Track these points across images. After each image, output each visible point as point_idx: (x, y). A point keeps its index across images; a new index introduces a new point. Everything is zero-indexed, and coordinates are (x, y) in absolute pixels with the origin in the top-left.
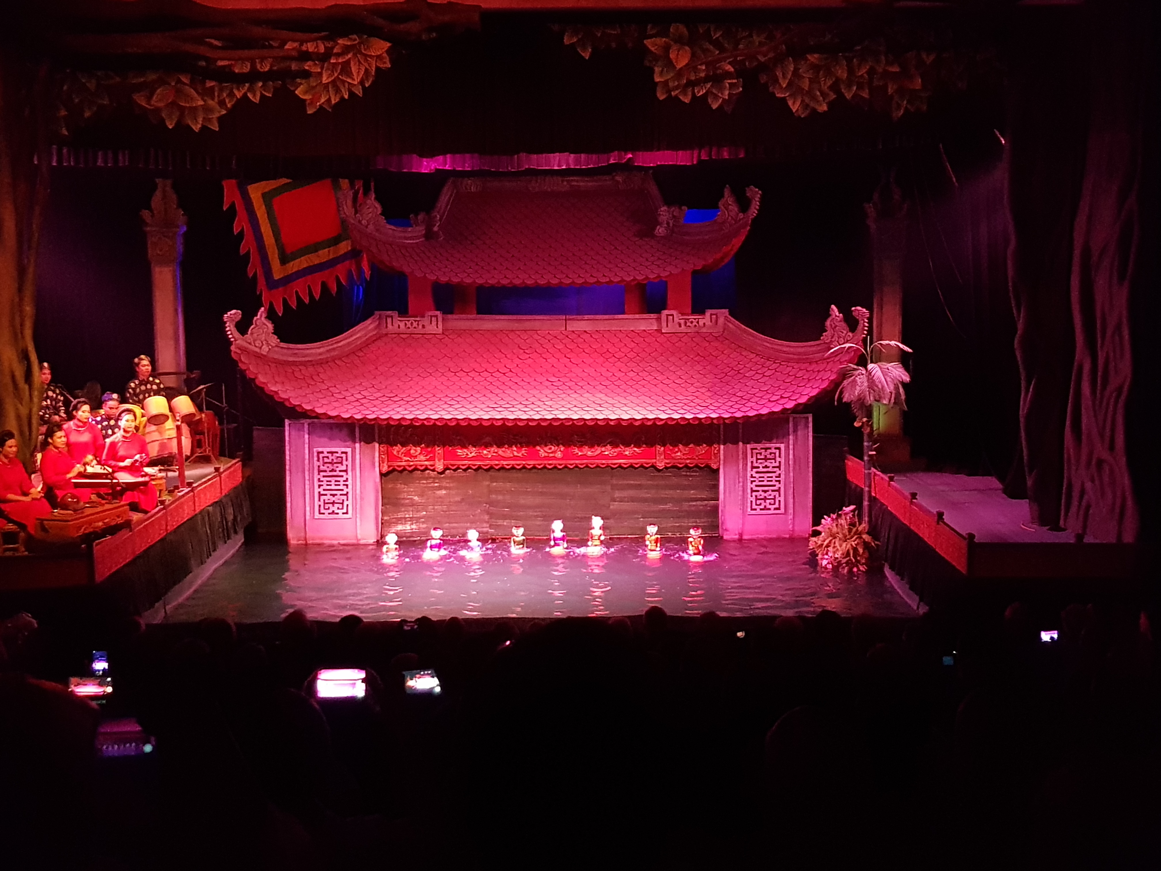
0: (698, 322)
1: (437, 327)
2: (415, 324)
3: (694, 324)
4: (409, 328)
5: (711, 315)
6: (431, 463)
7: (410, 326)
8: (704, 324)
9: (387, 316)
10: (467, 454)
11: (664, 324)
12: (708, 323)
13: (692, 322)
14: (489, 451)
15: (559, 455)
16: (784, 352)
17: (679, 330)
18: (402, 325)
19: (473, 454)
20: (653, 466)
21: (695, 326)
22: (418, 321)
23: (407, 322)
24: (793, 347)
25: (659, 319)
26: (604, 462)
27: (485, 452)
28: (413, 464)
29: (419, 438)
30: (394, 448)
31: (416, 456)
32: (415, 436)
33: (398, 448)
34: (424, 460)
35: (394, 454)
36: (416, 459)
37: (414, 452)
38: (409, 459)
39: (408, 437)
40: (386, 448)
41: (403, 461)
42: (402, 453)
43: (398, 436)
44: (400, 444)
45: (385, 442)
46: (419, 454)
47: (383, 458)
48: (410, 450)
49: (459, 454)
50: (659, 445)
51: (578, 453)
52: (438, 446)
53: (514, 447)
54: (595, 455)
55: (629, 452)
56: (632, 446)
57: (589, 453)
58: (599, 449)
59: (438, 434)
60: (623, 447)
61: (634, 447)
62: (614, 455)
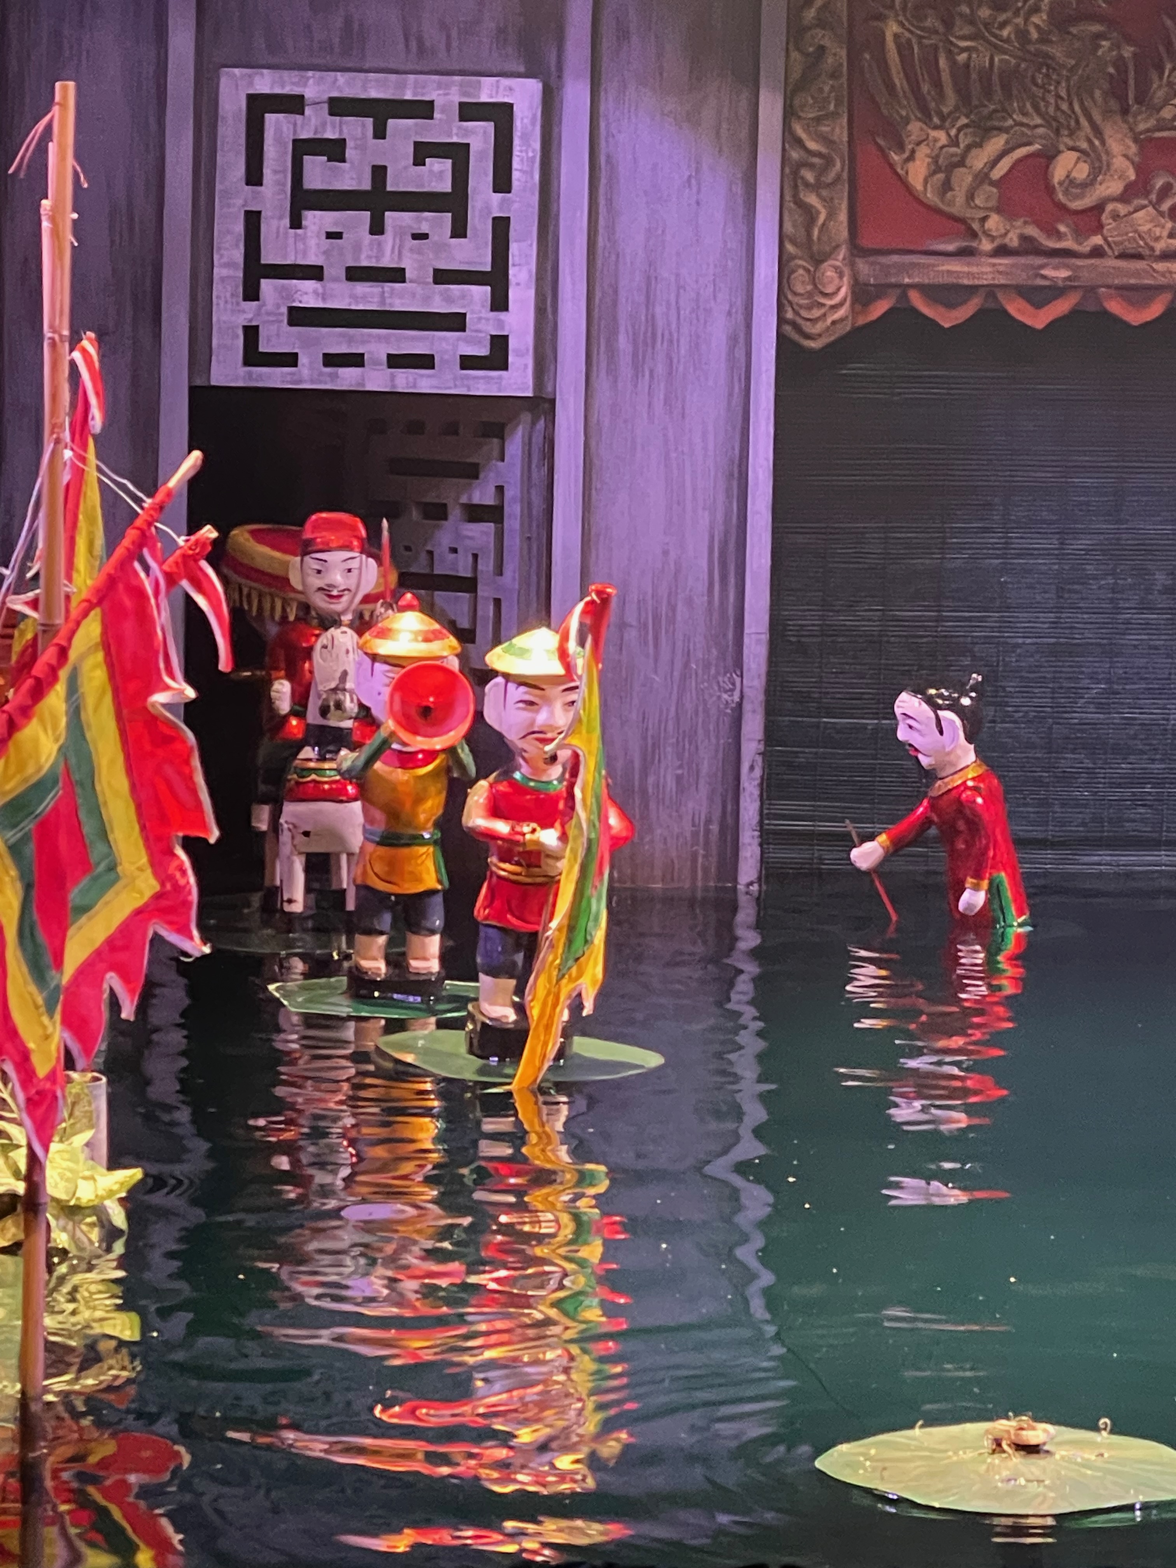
28: (1064, 273)
29: (1128, 51)
30: (915, 128)
31: (1099, 208)
32: (1096, 28)
33: (941, 136)
34: (1159, 247)
35: (908, 188)
36: (1097, 240)
37: (1082, 172)
38: (1032, 231)
39: (1035, 35)
40: (840, 132)
41: (986, 246)
42: (982, 178)
43: (948, 24)
44: (964, 96)
45: (834, 75)
46: (1123, 198)
47: (810, 214)
48: (1049, 156)
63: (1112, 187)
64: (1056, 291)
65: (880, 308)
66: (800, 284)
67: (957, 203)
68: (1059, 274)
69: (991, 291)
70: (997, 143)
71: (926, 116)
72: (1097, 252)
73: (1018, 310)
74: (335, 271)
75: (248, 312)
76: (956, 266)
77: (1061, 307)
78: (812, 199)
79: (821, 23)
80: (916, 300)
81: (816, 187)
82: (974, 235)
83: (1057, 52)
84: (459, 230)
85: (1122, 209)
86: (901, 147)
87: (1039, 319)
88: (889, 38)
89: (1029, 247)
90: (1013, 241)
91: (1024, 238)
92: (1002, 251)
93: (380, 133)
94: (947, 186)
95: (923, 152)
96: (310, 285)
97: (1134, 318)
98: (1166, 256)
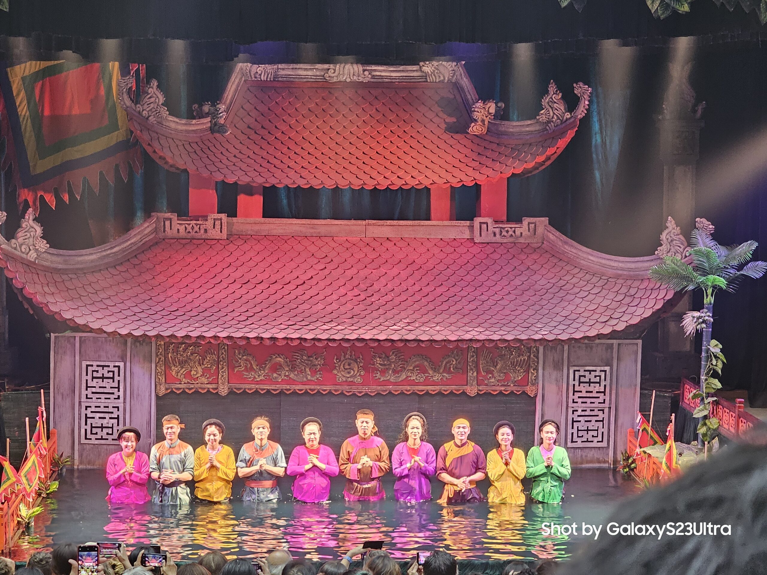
1: (221, 232)
2: (196, 228)
3: (510, 233)
4: (189, 232)
5: (529, 224)
6: (214, 386)
7: (191, 231)
8: (521, 233)
9: (165, 219)
10: (255, 377)
11: (477, 232)
12: (526, 233)
14: (280, 375)
15: (358, 380)
16: (612, 268)
17: (494, 239)
18: (182, 229)
19: (262, 378)
20: (464, 393)
21: (512, 235)
22: (200, 224)
23: (186, 225)
24: (623, 262)
25: (471, 227)
26: (409, 388)
27: (275, 375)
28: (193, 386)
29: (200, 358)
30: (173, 368)
31: (197, 378)
32: (196, 355)
33: (176, 369)
34: (205, 383)
35: (172, 375)
37: (195, 373)
38: (189, 381)
39: (188, 355)
40: (163, 368)
41: (183, 383)
42: (182, 374)
43: (177, 354)
44: (179, 364)
45: (162, 361)
47: (160, 379)
48: (191, 371)
49: (245, 376)
50: (472, 369)
51: (380, 379)
52: (223, 368)
53: (307, 370)
54: (400, 380)
55: (437, 377)
56: (441, 371)
57: (392, 379)
58: (404, 373)
59: (223, 354)
60: (431, 373)
61: (444, 372)
62: (421, 381)
63: (199, 375)
64: (192, 388)
65: (169, 391)
66: (158, 388)
67: (179, 377)
69: (184, 389)
70: (184, 370)
72: (197, 383)
73: (187, 391)
74: (97, 387)
75: (86, 392)
76: (179, 385)
77: (193, 390)
78: (160, 377)
79: (161, 355)
80: (174, 390)
81: (160, 375)
82: (181, 381)
83: (191, 358)
84: (113, 382)
85: (200, 378)
86: (171, 370)
87: (190, 392)
88: (169, 356)
89: (188, 383)
92: (185, 383)
93: (103, 369)
94: (177, 375)
95: (174, 371)
96: (94, 389)
97: (203, 392)
98: (207, 384)
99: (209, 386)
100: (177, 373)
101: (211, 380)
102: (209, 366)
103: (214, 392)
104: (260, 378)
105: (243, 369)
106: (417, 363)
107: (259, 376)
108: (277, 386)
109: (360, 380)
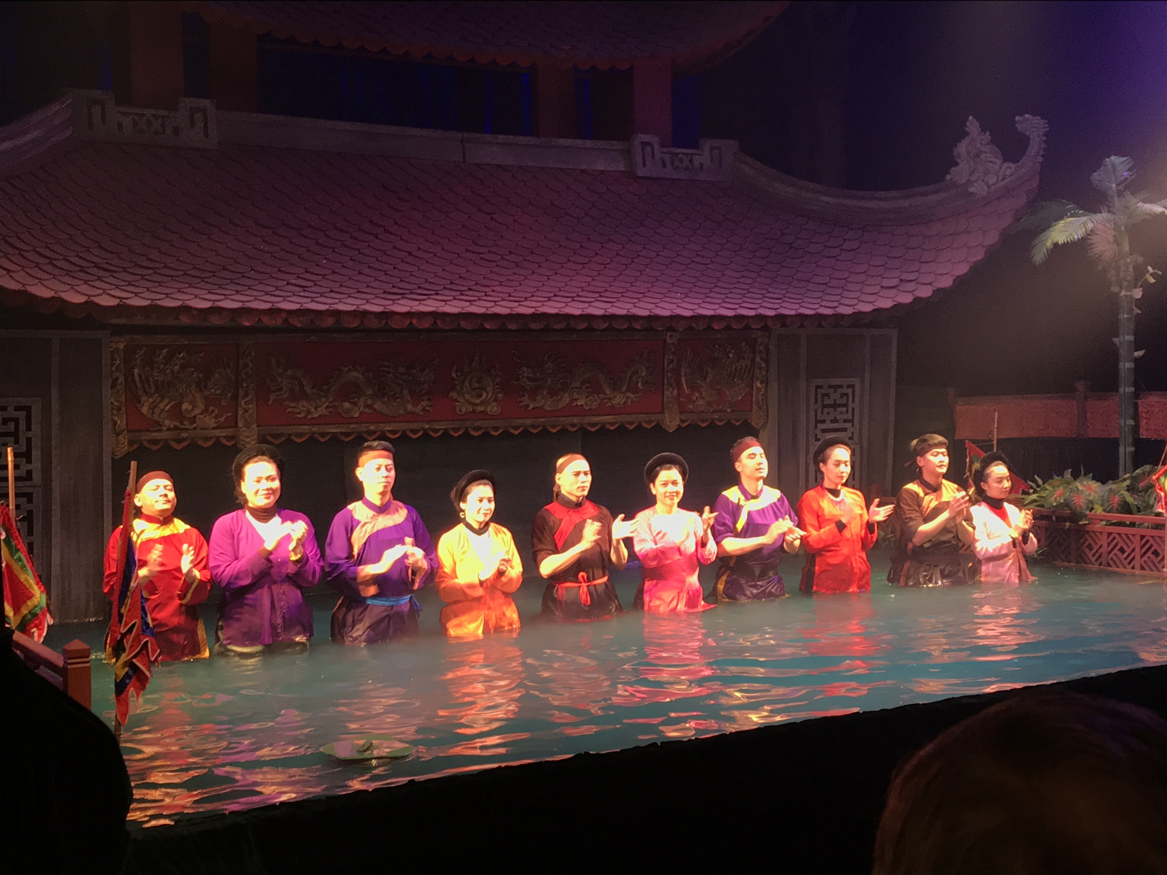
0: (691, 161)
1: (206, 135)
2: (156, 125)
3: (686, 163)
4: (143, 131)
5: (712, 149)
6: (229, 432)
7: (145, 128)
9: (91, 101)
10: (309, 412)
11: (639, 160)
12: (708, 164)
13: (681, 161)
14: (355, 404)
15: (493, 409)
17: (665, 174)
18: (127, 122)
19: (322, 411)
20: (658, 428)
22: (163, 117)
23: (136, 117)
26: (575, 420)
27: (347, 405)
28: (186, 435)
29: (201, 375)
30: (144, 398)
31: (195, 417)
32: (193, 369)
33: (151, 400)
34: (212, 426)
35: (142, 414)
36: (194, 425)
37: (190, 407)
38: (178, 424)
39: (176, 371)
41: (165, 428)
42: (163, 410)
43: (152, 369)
44: (157, 388)
45: (121, 384)
46: (201, 414)
47: (115, 422)
48: (181, 404)
49: (290, 410)
50: (670, 385)
51: (527, 406)
52: (246, 395)
53: (405, 392)
54: (560, 407)
55: (618, 400)
56: (624, 389)
57: (548, 404)
58: (566, 395)
59: (246, 365)
60: (608, 391)
61: (627, 390)
62: (594, 407)
63: (197, 411)
64: (184, 439)
65: (135, 446)
67: (156, 417)
68: (185, 435)
69: (166, 440)
70: (166, 401)
71: (146, 393)
72: (195, 428)
73: (174, 445)
76: (156, 434)
77: (185, 444)
78: (116, 418)
80: (145, 444)
82: (161, 426)
83: (182, 376)
85: (202, 417)
86: (140, 403)
87: (180, 447)
88: (136, 374)
89: (176, 428)
90: (172, 426)
91: (175, 426)
92: (169, 429)
94: (153, 413)
95: (146, 404)
97: (205, 445)
98: (214, 429)
99: (218, 433)
100: (152, 408)
101: (222, 420)
102: (218, 392)
103: (229, 444)
104: (320, 413)
105: (286, 395)
106: (587, 375)
107: (316, 408)
108: (352, 426)
109: (495, 409)
